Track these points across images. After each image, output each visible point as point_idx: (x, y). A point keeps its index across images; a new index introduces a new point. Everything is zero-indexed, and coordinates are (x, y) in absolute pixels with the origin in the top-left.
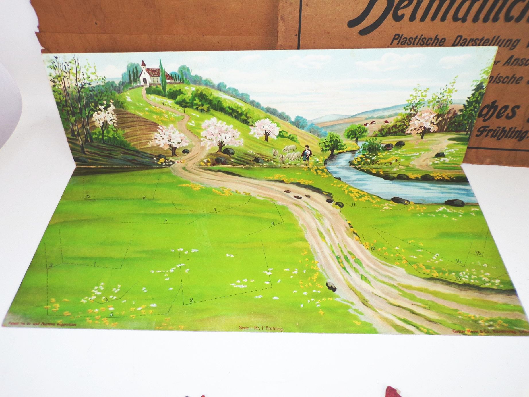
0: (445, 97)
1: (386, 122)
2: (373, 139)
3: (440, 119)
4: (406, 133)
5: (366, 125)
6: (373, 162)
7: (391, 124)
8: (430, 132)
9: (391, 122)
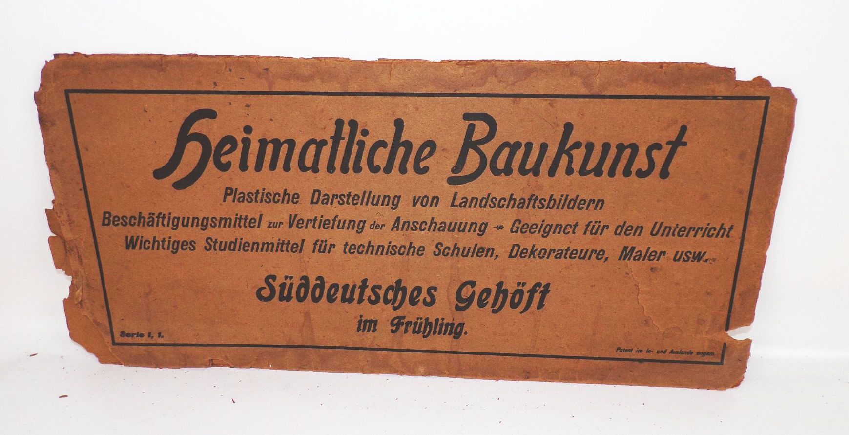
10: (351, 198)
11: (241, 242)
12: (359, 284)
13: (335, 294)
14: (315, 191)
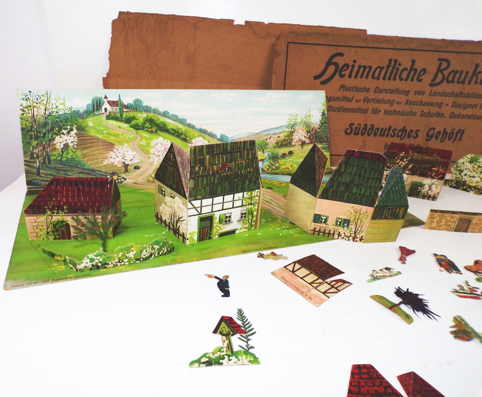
0: (308, 120)
1: (279, 137)
2: (273, 150)
3: (309, 134)
4: (292, 144)
5: (267, 139)
6: (277, 168)
7: (282, 138)
8: (306, 143)
9: (282, 137)
10: (390, 91)
11: (343, 108)
12: (388, 128)
13: (377, 132)
14: (376, 88)
